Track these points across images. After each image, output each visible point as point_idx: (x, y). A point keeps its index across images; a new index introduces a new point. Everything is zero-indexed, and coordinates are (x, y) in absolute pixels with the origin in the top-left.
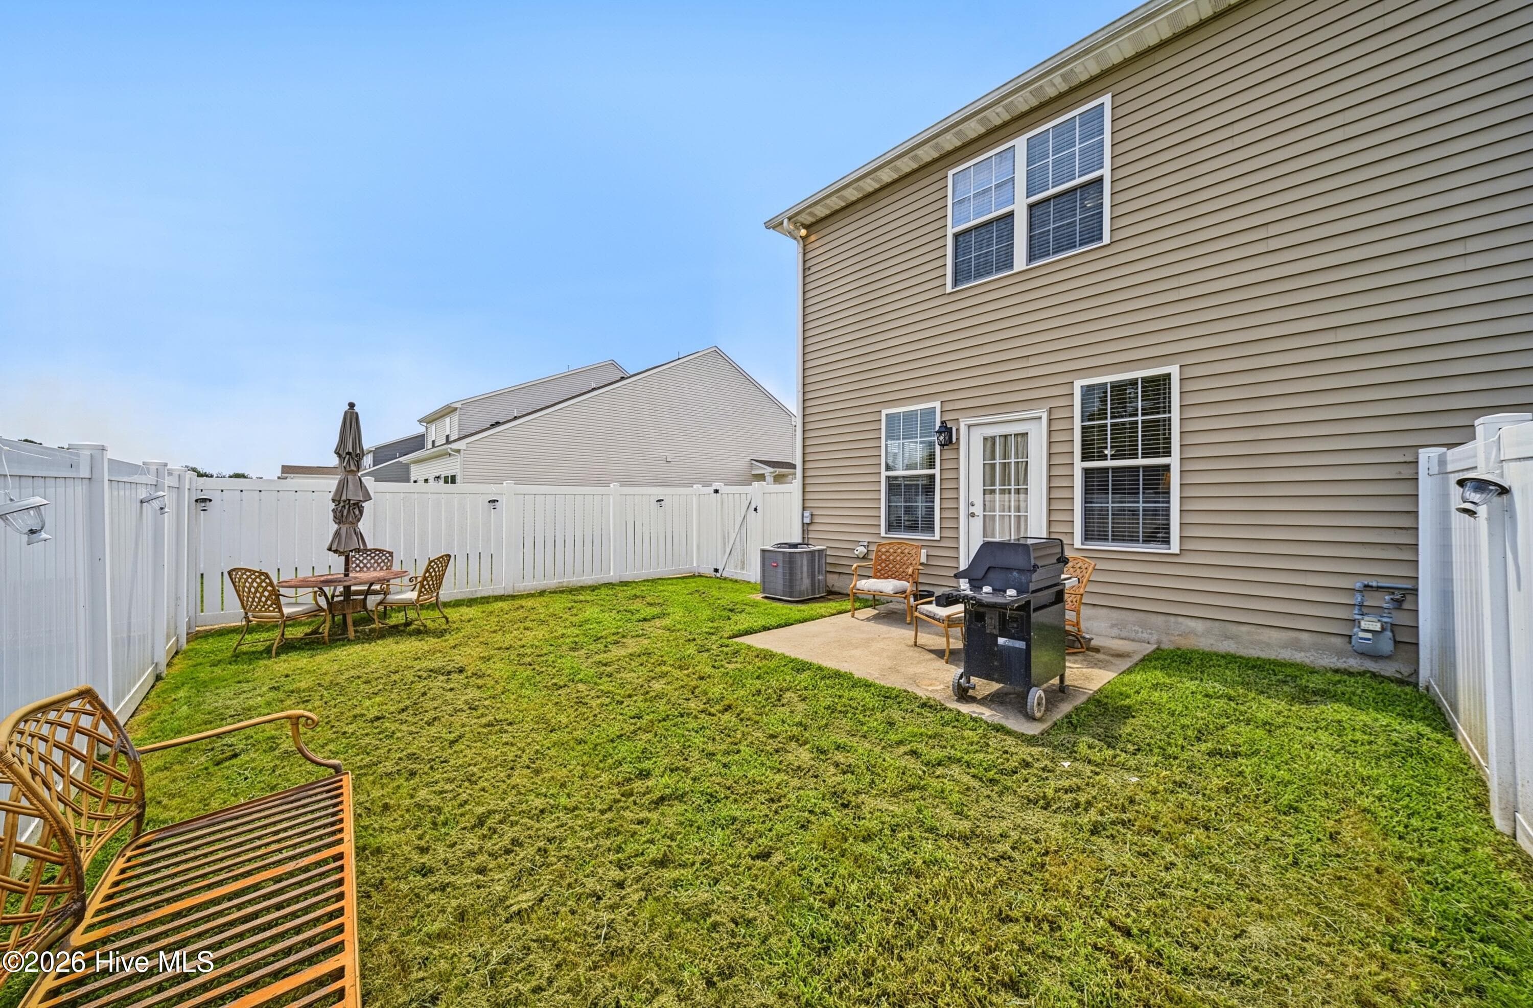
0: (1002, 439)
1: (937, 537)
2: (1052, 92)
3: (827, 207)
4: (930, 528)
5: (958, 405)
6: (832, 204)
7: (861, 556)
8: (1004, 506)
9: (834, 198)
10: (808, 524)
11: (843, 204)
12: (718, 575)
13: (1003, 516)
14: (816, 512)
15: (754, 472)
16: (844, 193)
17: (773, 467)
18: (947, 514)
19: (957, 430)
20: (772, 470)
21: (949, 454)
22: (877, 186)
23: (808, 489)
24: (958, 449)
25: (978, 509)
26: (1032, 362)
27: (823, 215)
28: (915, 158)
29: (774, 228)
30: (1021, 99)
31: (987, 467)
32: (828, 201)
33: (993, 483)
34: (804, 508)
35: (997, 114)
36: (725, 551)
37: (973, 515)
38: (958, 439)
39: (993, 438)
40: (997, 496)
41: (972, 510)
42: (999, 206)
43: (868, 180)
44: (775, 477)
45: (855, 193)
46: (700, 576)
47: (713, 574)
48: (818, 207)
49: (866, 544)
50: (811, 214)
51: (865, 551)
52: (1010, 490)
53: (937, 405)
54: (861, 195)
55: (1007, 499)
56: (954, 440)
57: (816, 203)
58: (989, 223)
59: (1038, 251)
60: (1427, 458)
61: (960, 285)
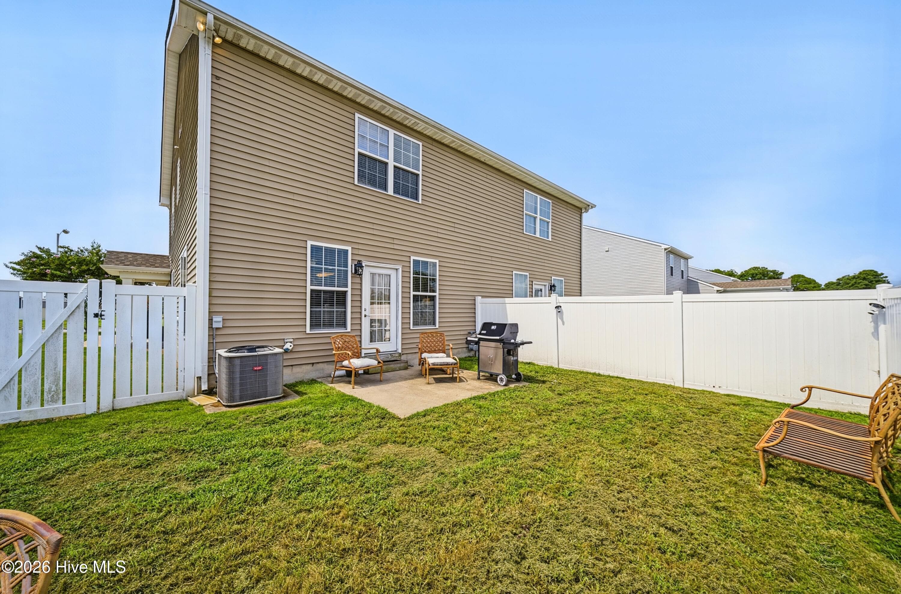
0: (378, 275)
1: (349, 330)
3: (258, 47)
5: (361, 252)
6: (264, 50)
10: (217, 329)
11: (269, 58)
14: (227, 316)
18: (354, 315)
21: (357, 280)
23: (215, 294)
24: (361, 278)
25: (368, 313)
27: (248, 48)
31: (371, 290)
34: (210, 313)
37: (365, 316)
39: (374, 274)
41: (365, 313)
42: (381, 155)
45: (290, 63)
48: (253, 41)
49: (292, 340)
50: (238, 36)
51: (292, 346)
52: (381, 303)
53: (349, 249)
58: (375, 160)
59: (396, 190)
60: (479, 299)
61: (360, 183)
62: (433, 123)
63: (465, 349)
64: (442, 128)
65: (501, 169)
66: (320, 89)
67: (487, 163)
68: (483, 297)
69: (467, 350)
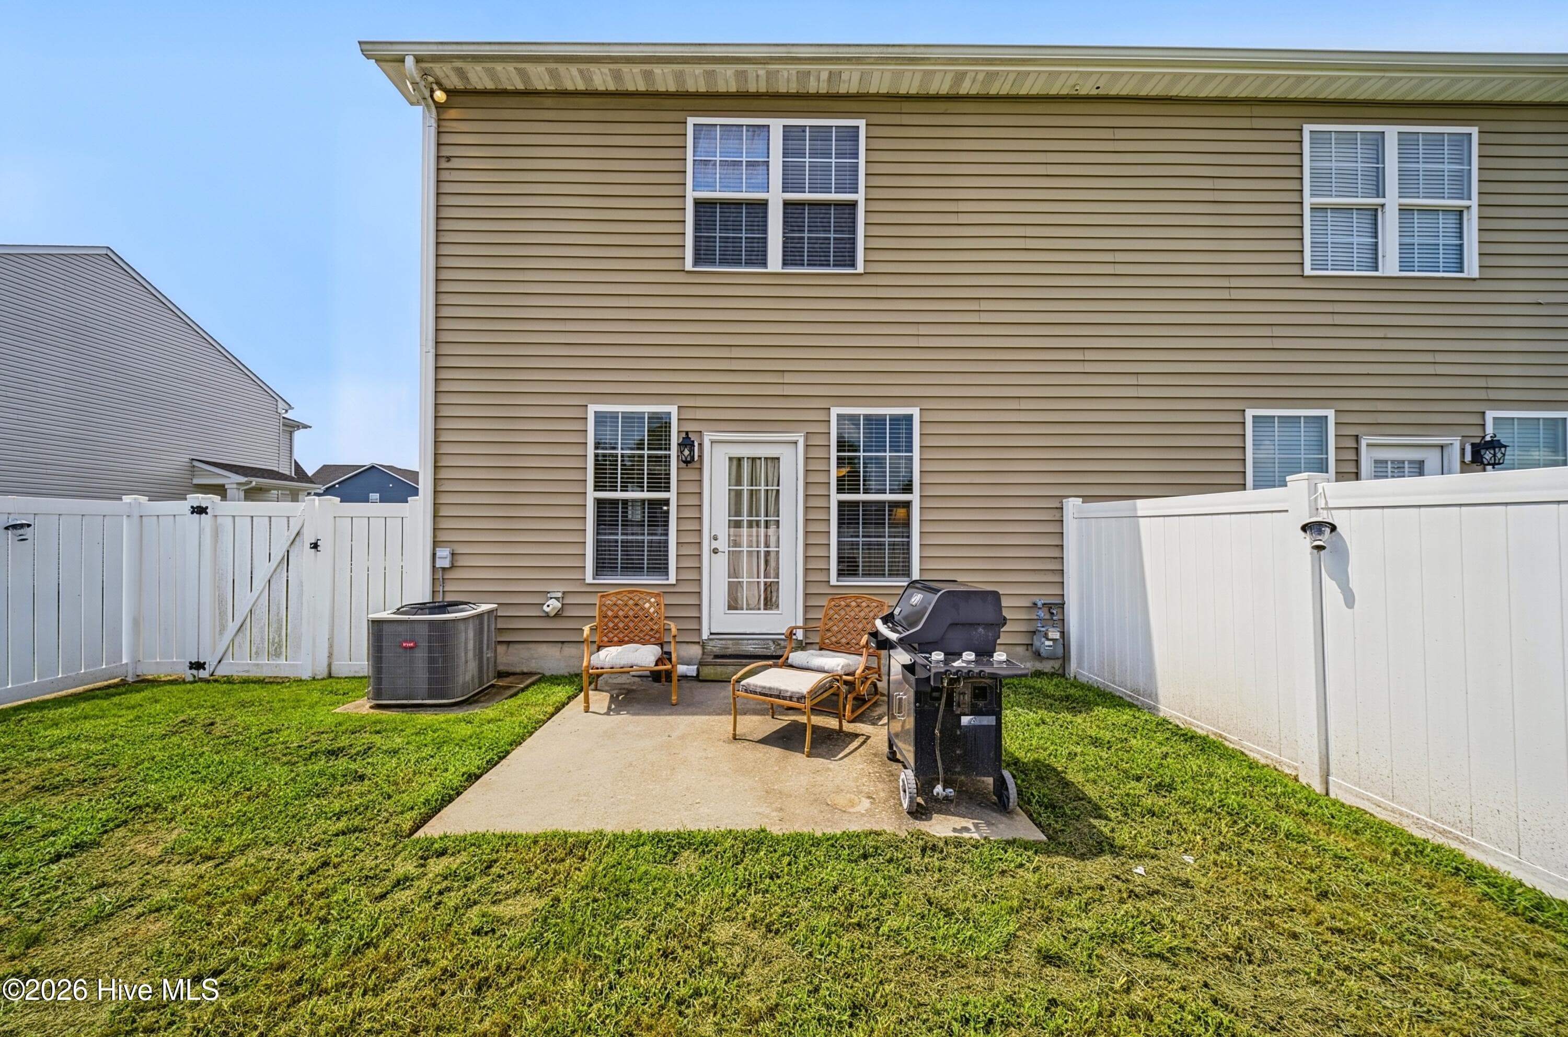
0: (750, 461)
1: (672, 579)
2: (812, 87)
3: (492, 74)
4: (662, 569)
5: (700, 414)
6: (503, 76)
7: (552, 614)
8: (751, 541)
9: (511, 67)
10: (444, 569)
11: (521, 87)
12: (203, 674)
13: (752, 551)
14: (460, 549)
15: (195, 481)
16: (530, 68)
17: (245, 475)
18: (686, 551)
19: (700, 445)
20: (243, 479)
21: (691, 475)
22: (581, 87)
23: (444, 512)
24: (700, 469)
25: (723, 544)
26: (788, 378)
27: (480, 87)
28: (648, 75)
29: (377, 61)
30: (786, 74)
31: (733, 494)
32: (499, 67)
33: (738, 513)
34: (436, 544)
35: (758, 76)
36: (223, 628)
37: (715, 551)
38: (701, 457)
39: (739, 460)
40: (745, 530)
41: (715, 544)
42: (751, 187)
43: (574, 69)
44: (246, 491)
45: (547, 78)
46: (143, 683)
47: (188, 674)
48: (479, 68)
49: (560, 595)
50: (461, 73)
51: (559, 605)
52: (758, 522)
53: (673, 410)
54: (552, 88)
55: (754, 534)
56: (696, 458)
57: (476, 59)
58: (738, 204)
59: (791, 256)
60: (1072, 505)
61: (701, 265)
62: (875, 53)
63: (1021, 650)
64: (909, 53)
65: (1176, 91)
66: (613, 102)
67: (1113, 92)
68: (1086, 498)
69: (1028, 654)
